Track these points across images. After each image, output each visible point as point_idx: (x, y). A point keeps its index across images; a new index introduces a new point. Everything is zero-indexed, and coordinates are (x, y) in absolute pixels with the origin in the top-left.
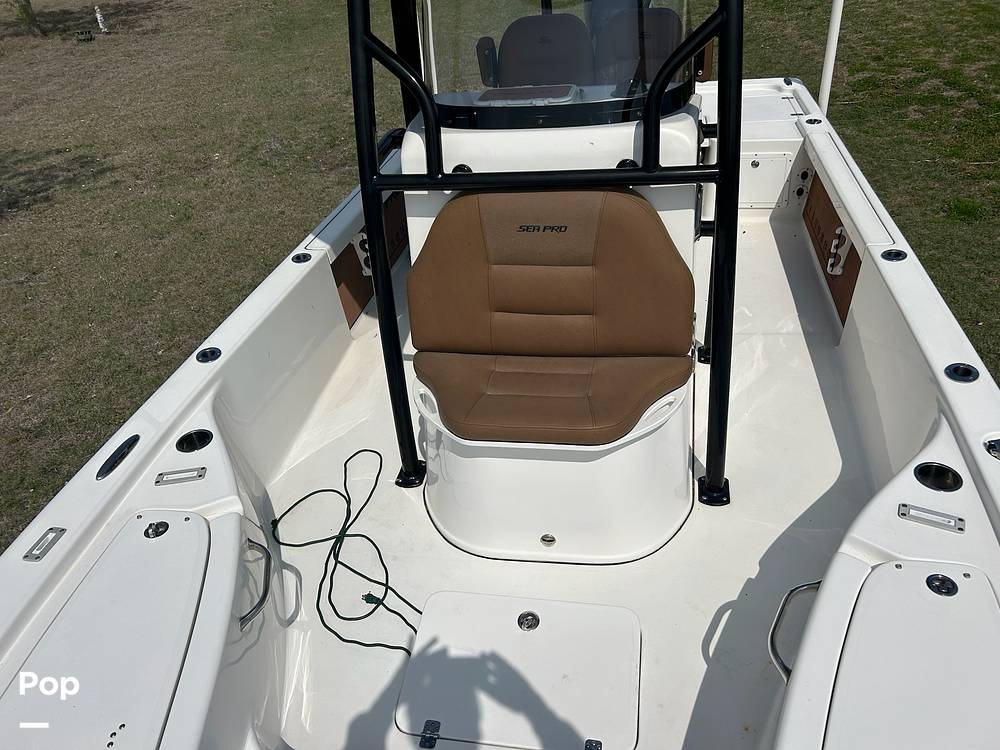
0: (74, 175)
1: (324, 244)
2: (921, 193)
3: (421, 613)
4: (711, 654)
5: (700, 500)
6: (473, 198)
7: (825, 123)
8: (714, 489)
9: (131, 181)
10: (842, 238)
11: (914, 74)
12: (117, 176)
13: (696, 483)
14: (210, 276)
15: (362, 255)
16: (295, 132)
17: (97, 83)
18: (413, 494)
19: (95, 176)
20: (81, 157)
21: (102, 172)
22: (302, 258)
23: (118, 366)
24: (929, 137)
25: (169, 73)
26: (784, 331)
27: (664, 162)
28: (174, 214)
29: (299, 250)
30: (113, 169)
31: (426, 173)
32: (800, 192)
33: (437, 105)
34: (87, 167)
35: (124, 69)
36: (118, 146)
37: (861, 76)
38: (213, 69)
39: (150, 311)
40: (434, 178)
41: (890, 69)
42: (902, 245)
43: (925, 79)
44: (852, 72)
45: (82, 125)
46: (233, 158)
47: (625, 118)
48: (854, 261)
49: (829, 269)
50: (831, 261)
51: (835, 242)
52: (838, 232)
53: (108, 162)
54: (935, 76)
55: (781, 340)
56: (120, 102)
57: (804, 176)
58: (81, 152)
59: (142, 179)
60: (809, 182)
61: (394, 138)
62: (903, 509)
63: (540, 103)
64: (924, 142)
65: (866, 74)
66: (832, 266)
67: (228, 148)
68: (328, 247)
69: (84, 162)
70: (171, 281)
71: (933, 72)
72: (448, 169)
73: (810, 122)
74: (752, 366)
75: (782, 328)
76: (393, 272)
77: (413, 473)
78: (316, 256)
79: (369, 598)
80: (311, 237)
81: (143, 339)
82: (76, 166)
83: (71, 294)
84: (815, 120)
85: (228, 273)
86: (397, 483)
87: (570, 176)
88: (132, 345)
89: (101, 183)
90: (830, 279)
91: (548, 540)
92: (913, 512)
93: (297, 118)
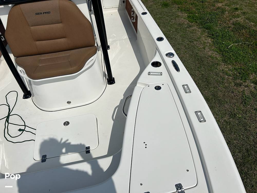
3: (36, 130)
4: (114, 119)
5: (108, 84)
8: (111, 81)
13: (107, 80)
18: (29, 100)
26: (124, 39)
32: (124, 2)
42: (146, 10)
50: (132, 18)
51: (132, 13)
52: (132, 10)
55: (123, 41)
62: (149, 73)
66: (133, 20)
74: (117, 49)
75: (123, 38)
77: (27, 94)
79: (20, 130)
86: (23, 98)
90: (133, 23)
91: (69, 102)
92: (151, 73)
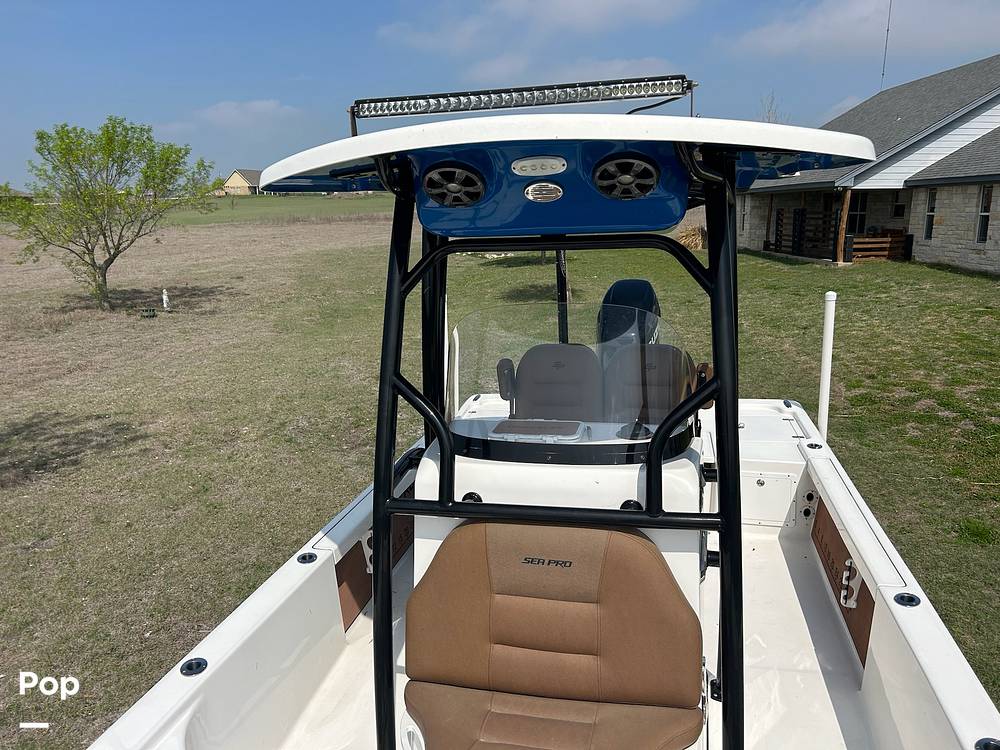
0: (107, 441)
1: (333, 544)
2: (930, 510)
6: (480, 527)
7: (826, 447)
9: (160, 449)
10: (852, 570)
11: (908, 394)
12: (148, 444)
14: (216, 552)
15: (368, 552)
16: (324, 411)
17: (149, 355)
19: (126, 443)
20: (118, 424)
21: (133, 439)
22: (307, 559)
23: (101, 648)
24: (930, 454)
25: (217, 350)
26: (801, 667)
27: (667, 507)
28: (193, 485)
29: (306, 550)
30: (145, 437)
31: (437, 499)
32: (807, 513)
33: (454, 434)
34: (122, 433)
35: (178, 344)
36: (155, 414)
37: (858, 392)
38: (257, 348)
39: (148, 587)
40: (444, 505)
41: (885, 387)
42: (915, 589)
43: (919, 399)
44: (849, 388)
45: (127, 393)
46: (260, 433)
47: (630, 460)
48: (866, 600)
49: (842, 601)
50: (844, 593)
51: (846, 574)
52: (847, 563)
53: (142, 430)
54: (929, 396)
55: (798, 679)
56: (167, 374)
57: (810, 497)
58: (120, 419)
59: (170, 448)
60: (814, 505)
61: (411, 459)
63: (550, 440)
64: (926, 459)
65: (863, 391)
66: (846, 598)
67: (257, 422)
68: (336, 547)
69: (120, 428)
70: (176, 556)
71: (926, 392)
72: (458, 497)
73: (811, 446)
75: (798, 664)
76: (394, 572)
78: (322, 557)
80: (320, 534)
81: (134, 619)
82: (111, 432)
83: (73, 564)
84: (816, 445)
85: (235, 550)
87: (575, 514)
88: (121, 624)
89: (132, 449)
90: (846, 611)
93: (327, 398)
